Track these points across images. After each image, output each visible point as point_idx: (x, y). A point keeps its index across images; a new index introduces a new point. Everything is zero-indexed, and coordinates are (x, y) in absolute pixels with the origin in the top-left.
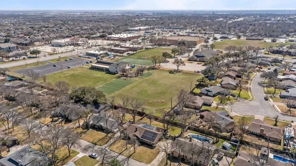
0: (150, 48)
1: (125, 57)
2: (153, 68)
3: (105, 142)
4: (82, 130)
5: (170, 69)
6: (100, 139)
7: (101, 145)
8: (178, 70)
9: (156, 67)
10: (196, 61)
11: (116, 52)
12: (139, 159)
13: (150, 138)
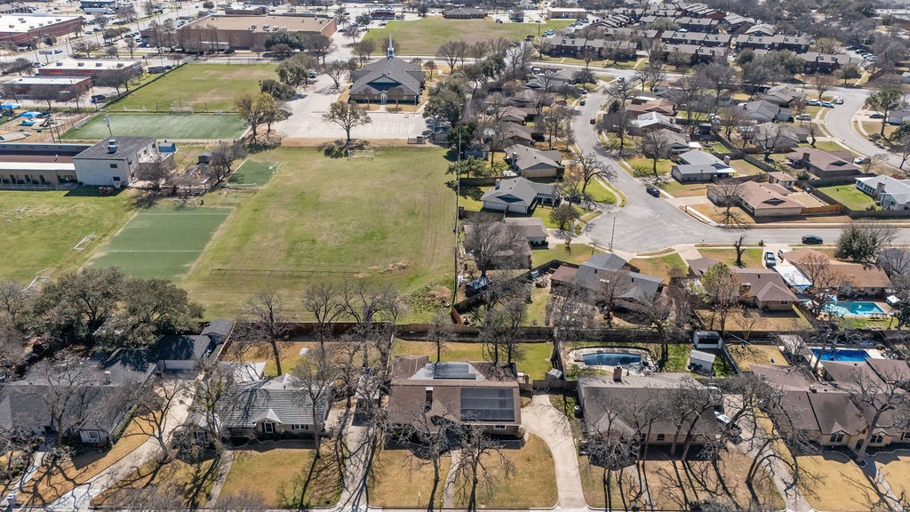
0: (168, 68)
1: (97, 116)
2: (256, 147)
3: (333, 483)
4: (192, 469)
5: (320, 143)
6: (304, 478)
7: (328, 502)
8: (349, 140)
9: (261, 138)
10: (378, 102)
11: (41, 99)
12: (512, 501)
13: (495, 412)
